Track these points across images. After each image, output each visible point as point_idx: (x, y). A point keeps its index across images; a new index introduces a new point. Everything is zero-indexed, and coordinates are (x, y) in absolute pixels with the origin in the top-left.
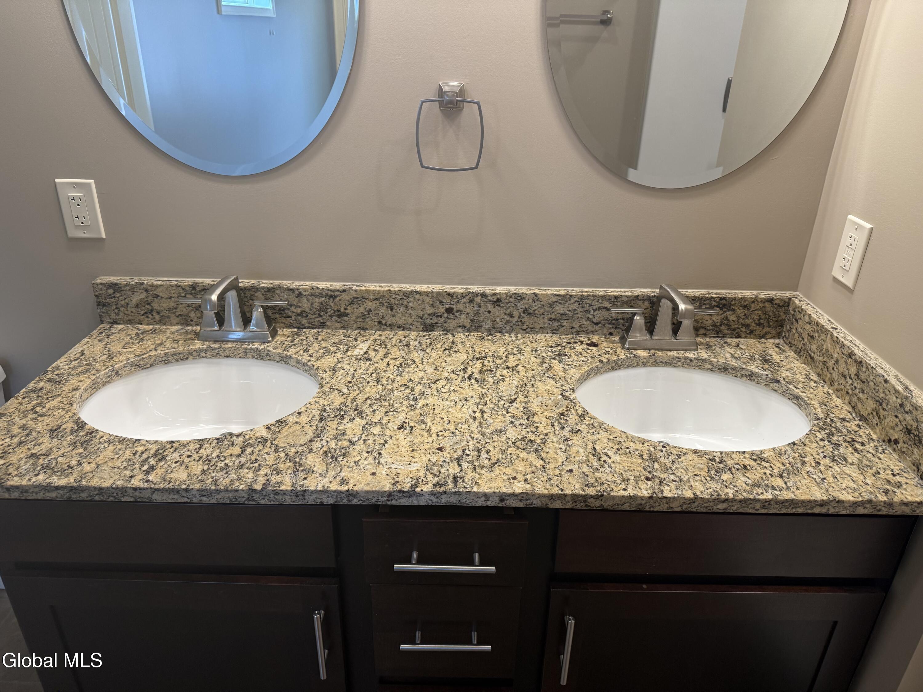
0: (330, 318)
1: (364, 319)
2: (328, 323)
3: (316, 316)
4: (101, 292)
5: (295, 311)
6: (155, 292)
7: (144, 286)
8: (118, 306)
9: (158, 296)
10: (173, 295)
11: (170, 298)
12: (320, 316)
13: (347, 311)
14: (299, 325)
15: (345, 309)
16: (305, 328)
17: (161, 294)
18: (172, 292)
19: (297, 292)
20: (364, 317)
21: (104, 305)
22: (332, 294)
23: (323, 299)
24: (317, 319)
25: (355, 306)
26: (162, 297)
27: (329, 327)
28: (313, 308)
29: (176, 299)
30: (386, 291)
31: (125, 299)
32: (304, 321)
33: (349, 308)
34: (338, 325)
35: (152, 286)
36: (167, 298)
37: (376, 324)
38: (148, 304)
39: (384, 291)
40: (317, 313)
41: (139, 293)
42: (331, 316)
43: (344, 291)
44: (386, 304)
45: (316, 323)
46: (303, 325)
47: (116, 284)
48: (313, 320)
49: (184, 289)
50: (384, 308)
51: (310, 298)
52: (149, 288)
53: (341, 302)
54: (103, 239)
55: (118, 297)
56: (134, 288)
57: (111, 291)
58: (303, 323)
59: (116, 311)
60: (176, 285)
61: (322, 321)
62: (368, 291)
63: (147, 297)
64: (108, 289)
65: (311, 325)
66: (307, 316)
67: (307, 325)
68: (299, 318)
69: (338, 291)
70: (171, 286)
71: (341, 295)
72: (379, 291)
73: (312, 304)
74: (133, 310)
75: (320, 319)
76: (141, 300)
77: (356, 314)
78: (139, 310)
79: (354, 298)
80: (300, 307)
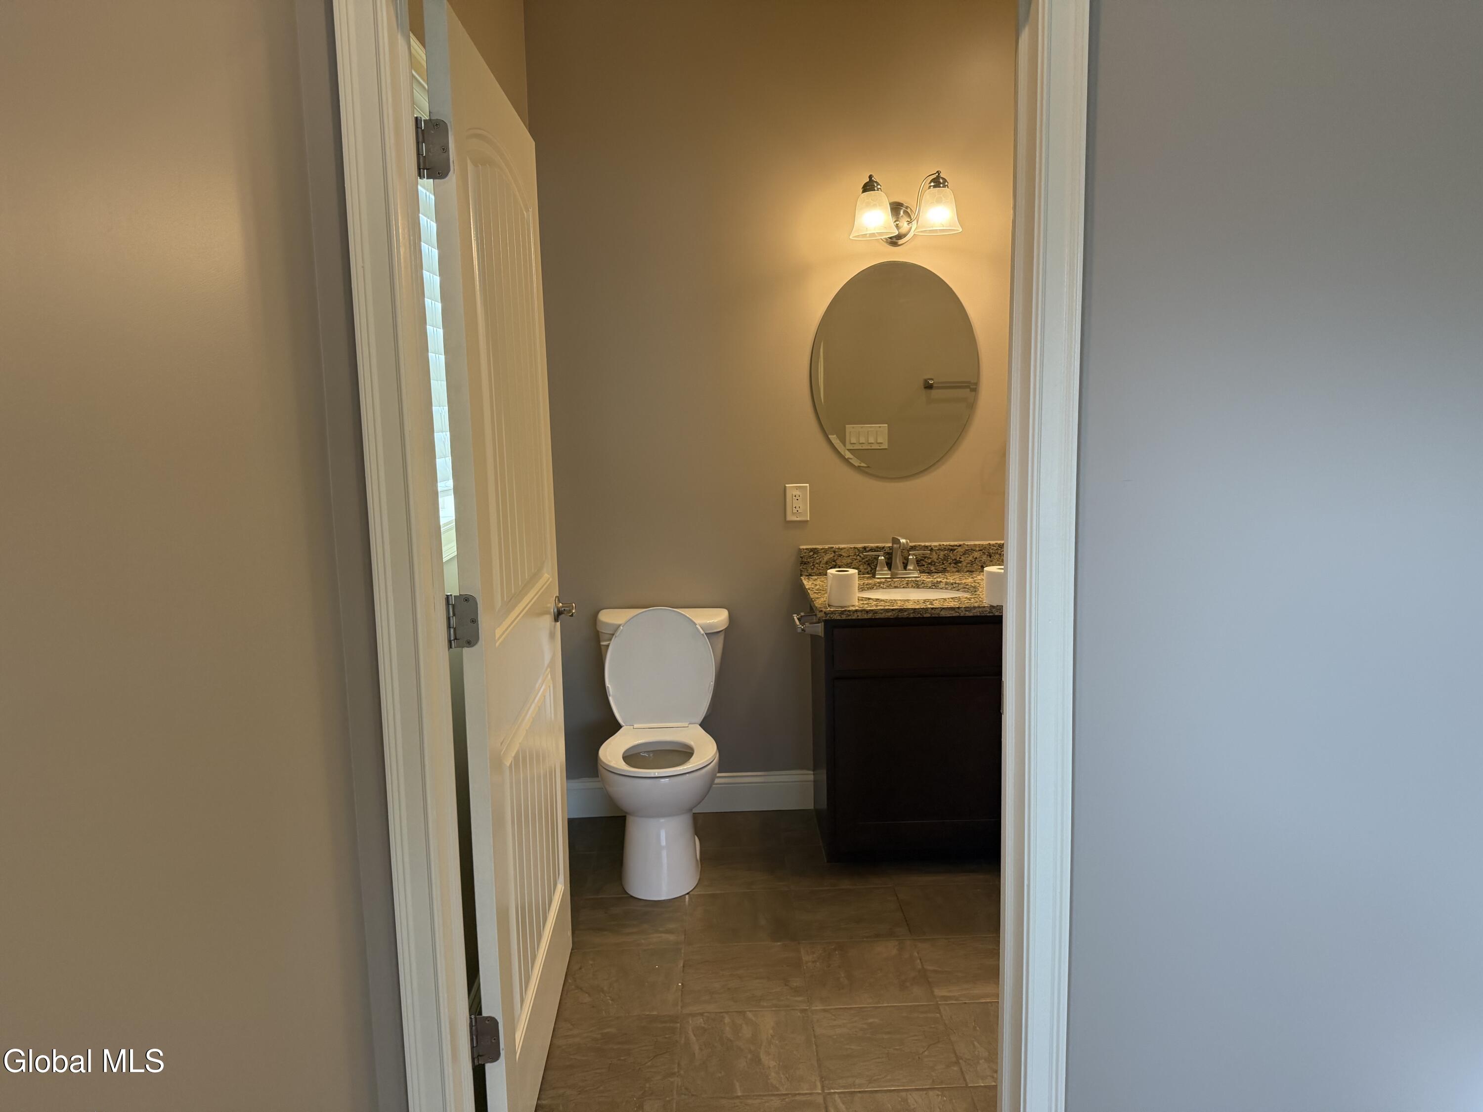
0: (949, 565)
1: (972, 564)
2: (948, 569)
3: (941, 564)
4: (805, 554)
5: (927, 561)
6: (840, 553)
7: (834, 549)
8: (814, 564)
9: (841, 555)
10: (851, 554)
11: (849, 556)
12: (943, 564)
13: (961, 560)
14: (929, 571)
15: (960, 558)
16: (933, 573)
17: (843, 554)
18: (851, 552)
19: (930, 548)
20: (972, 563)
21: (805, 564)
22: (952, 548)
23: (946, 552)
24: (941, 566)
25: (966, 556)
26: (844, 556)
27: (948, 572)
28: (939, 558)
29: (852, 557)
30: (987, 544)
31: (820, 558)
32: (933, 568)
33: (962, 557)
34: (955, 570)
35: (839, 549)
36: (847, 557)
37: (980, 567)
38: (834, 561)
39: (986, 544)
40: (941, 561)
41: (829, 554)
42: (950, 564)
43: (960, 546)
44: (987, 553)
45: (940, 569)
46: (932, 571)
47: (815, 549)
48: (938, 567)
49: (858, 550)
50: (986, 556)
51: (938, 552)
52: (837, 550)
53: (957, 553)
54: (808, 521)
55: (815, 558)
56: (827, 551)
57: (811, 553)
58: (932, 569)
59: (812, 567)
60: (854, 547)
61: (944, 567)
62: (975, 545)
63: (834, 557)
64: (810, 552)
65: (936, 571)
66: (935, 564)
67: (934, 571)
68: (930, 566)
69: (956, 546)
70: (851, 548)
71: (957, 549)
72: (982, 544)
73: (939, 555)
74: (823, 566)
75: (943, 566)
76: (830, 558)
77: (967, 561)
78: (827, 565)
79: (966, 550)
80: (930, 558)
